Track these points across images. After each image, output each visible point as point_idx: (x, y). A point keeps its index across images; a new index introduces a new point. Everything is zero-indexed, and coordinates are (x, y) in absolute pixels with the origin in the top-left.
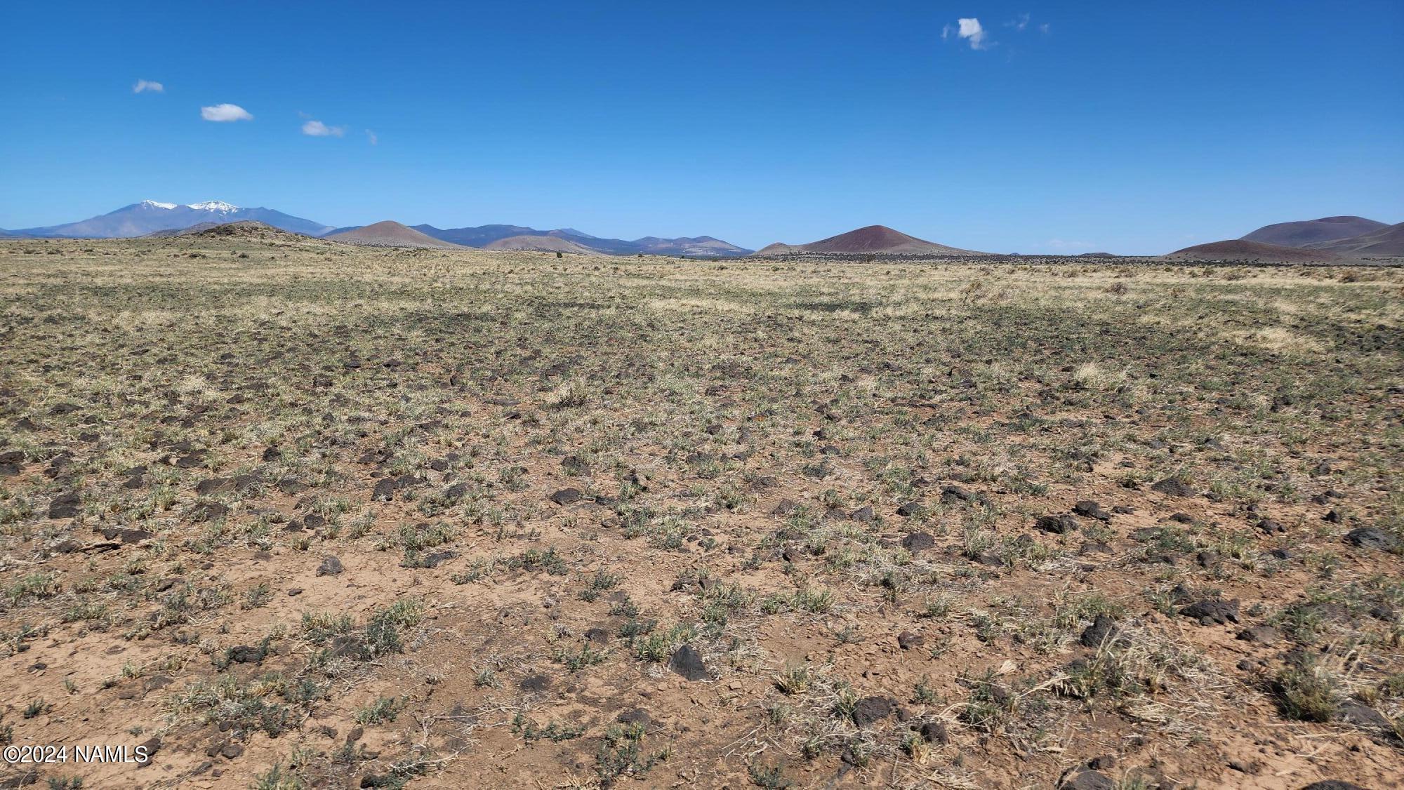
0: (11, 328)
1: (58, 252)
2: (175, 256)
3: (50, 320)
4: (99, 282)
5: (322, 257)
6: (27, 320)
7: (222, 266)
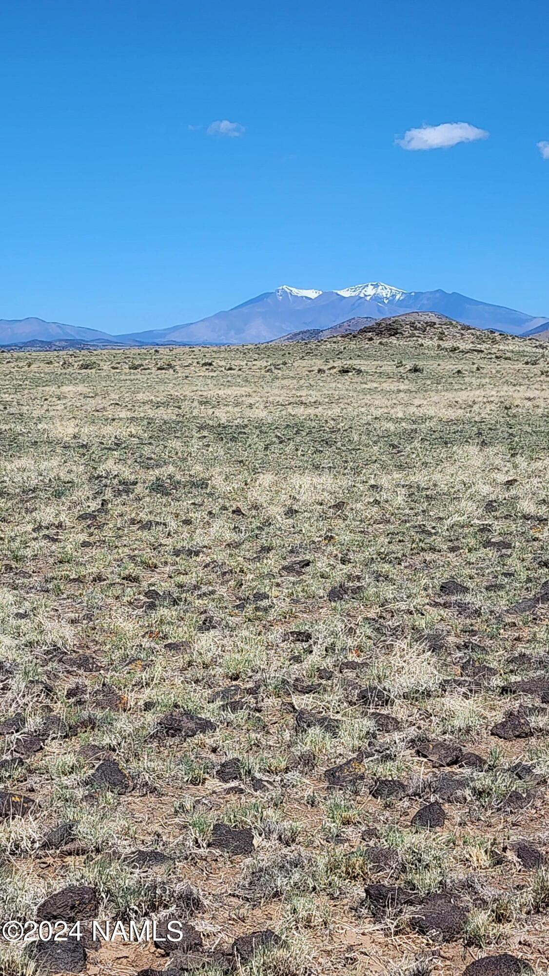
0: (104, 503)
1: (170, 366)
2: (320, 371)
3: (158, 488)
4: (222, 415)
5: (536, 369)
6: (127, 487)
7: (385, 386)
